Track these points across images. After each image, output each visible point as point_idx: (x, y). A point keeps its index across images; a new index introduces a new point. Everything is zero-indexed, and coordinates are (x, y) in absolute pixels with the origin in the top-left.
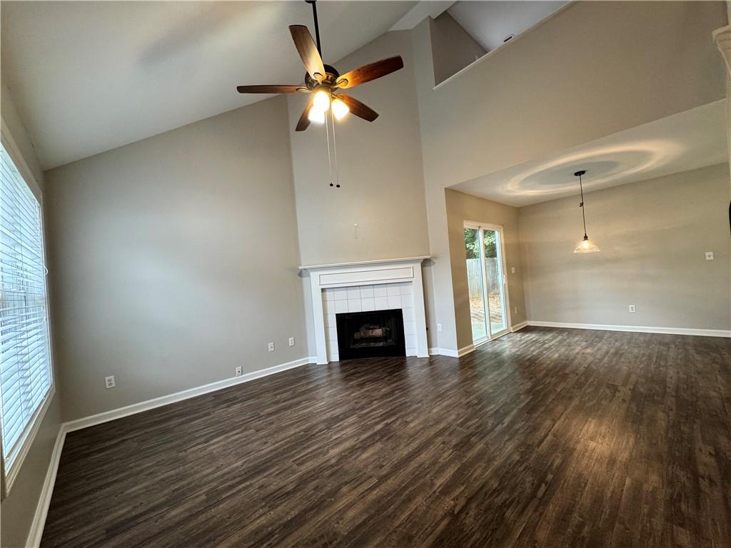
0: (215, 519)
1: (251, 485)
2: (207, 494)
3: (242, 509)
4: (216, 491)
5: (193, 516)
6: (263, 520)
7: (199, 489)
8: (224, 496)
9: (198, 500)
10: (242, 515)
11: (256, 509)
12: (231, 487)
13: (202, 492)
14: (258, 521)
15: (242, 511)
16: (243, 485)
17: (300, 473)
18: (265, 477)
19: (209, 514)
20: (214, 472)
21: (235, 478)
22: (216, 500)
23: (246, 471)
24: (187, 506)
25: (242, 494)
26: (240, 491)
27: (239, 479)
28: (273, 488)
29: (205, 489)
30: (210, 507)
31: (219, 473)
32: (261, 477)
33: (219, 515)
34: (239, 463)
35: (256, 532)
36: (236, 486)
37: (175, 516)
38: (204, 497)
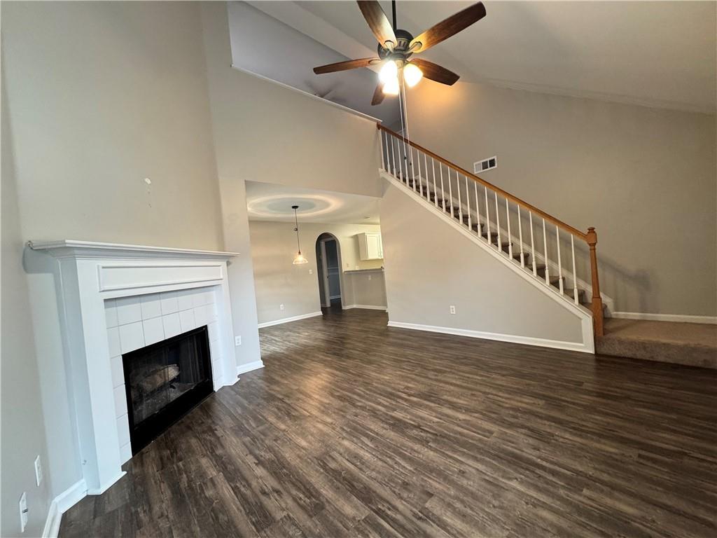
0: (596, 466)
1: (539, 457)
2: (578, 491)
3: (569, 452)
4: (568, 484)
5: (613, 487)
6: (567, 436)
7: (581, 506)
8: (569, 473)
9: (594, 495)
10: (575, 450)
11: (561, 444)
12: (554, 473)
13: (581, 499)
14: (571, 438)
15: (571, 451)
16: (544, 463)
17: (502, 429)
18: (523, 451)
19: (597, 474)
20: (544, 506)
21: (540, 476)
22: (580, 477)
23: (522, 471)
24: (609, 501)
25: (555, 459)
26: (552, 463)
27: (538, 471)
28: (531, 441)
29: (576, 497)
30: (590, 478)
31: (543, 498)
32: (524, 454)
33: (590, 465)
34: (514, 484)
35: (580, 436)
36: (550, 469)
37: (630, 505)
38: (585, 491)
